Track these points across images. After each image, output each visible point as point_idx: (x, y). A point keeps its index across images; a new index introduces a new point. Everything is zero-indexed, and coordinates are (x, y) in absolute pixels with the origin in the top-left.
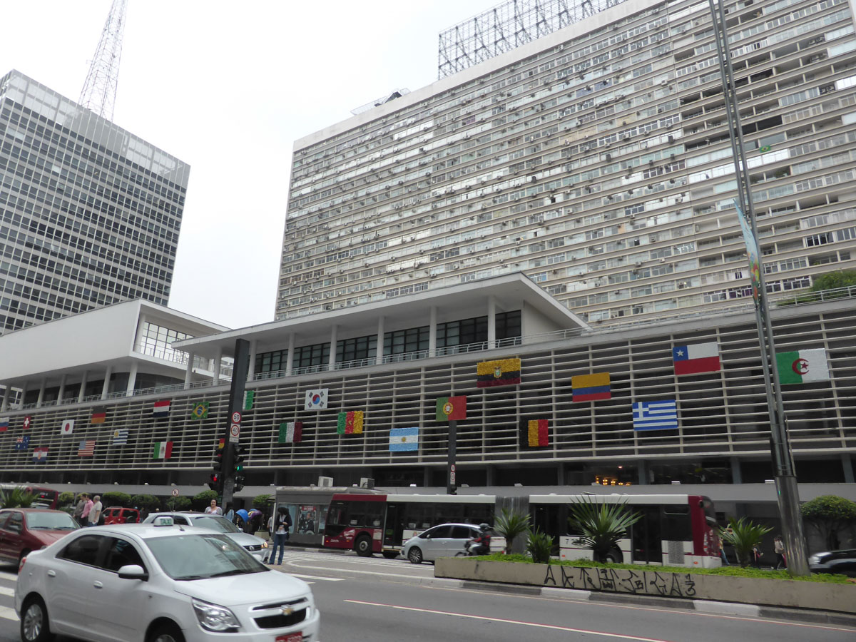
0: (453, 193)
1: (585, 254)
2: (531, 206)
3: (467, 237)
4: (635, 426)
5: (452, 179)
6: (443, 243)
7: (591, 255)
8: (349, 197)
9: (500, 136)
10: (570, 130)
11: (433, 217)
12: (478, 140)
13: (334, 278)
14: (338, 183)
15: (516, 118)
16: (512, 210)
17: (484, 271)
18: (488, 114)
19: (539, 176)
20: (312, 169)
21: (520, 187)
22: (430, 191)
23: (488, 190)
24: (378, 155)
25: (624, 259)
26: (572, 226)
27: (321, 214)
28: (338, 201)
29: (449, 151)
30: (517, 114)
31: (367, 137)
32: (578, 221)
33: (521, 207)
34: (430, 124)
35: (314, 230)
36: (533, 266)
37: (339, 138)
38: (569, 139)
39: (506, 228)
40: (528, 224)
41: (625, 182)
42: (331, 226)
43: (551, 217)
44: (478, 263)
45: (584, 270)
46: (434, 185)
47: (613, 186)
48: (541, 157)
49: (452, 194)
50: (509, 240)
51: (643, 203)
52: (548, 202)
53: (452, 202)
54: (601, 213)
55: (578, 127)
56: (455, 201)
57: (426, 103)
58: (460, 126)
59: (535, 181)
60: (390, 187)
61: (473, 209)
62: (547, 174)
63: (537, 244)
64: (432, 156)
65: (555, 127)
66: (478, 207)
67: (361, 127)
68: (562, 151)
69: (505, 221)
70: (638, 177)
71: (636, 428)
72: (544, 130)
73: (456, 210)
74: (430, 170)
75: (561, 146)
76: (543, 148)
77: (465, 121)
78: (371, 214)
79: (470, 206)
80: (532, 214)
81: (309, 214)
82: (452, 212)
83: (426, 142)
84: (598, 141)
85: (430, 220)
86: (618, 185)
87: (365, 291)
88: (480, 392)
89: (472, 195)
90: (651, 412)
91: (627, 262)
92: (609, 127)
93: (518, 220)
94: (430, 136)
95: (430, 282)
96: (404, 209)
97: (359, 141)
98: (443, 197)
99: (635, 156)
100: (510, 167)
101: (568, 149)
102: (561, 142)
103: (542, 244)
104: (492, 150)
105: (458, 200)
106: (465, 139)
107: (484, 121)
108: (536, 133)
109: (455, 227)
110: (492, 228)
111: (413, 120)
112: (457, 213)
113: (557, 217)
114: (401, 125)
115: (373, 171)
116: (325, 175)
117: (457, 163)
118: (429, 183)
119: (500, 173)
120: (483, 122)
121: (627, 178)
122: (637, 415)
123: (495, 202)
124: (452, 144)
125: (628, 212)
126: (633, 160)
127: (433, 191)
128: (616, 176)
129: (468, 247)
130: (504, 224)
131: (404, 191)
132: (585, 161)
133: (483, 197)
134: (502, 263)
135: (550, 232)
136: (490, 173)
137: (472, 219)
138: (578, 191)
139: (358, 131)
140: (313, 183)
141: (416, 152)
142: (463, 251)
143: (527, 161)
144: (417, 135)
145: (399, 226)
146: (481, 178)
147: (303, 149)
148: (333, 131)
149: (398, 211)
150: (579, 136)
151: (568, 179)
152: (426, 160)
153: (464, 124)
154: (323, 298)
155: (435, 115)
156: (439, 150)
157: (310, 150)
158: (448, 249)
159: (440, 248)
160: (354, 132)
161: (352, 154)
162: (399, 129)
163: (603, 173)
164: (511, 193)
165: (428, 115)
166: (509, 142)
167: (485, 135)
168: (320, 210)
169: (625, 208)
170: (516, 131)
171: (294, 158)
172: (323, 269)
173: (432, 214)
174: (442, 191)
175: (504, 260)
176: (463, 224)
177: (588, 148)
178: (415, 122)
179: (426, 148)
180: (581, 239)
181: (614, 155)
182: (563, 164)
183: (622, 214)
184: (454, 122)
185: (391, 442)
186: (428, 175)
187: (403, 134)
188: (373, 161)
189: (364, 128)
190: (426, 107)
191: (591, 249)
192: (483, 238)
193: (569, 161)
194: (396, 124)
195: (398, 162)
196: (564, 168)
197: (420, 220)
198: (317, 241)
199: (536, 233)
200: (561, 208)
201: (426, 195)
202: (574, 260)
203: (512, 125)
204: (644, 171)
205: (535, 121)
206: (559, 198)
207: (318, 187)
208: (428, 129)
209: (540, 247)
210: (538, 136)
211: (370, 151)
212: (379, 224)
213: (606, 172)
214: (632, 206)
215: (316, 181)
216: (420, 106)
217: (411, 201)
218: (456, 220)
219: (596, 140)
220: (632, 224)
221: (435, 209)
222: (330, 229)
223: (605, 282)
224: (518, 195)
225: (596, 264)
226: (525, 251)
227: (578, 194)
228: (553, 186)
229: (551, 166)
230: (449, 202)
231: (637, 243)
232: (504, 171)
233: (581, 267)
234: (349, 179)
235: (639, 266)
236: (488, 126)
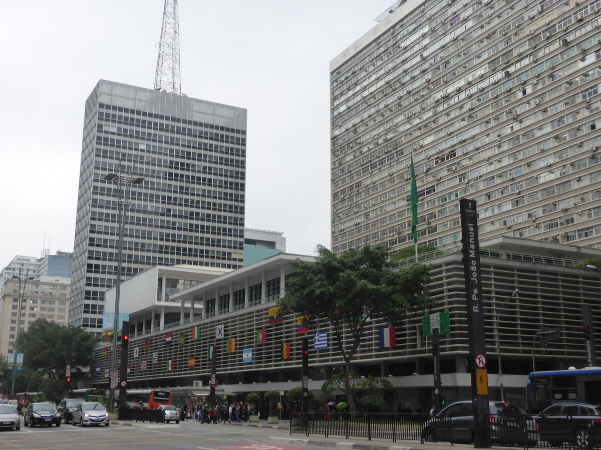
0: (447, 96)
1: (552, 144)
2: (507, 101)
3: (460, 139)
5: (446, 82)
6: (444, 146)
7: (556, 144)
8: (373, 110)
9: (480, 32)
10: (534, 17)
11: (434, 122)
12: (463, 40)
13: (369, 189)
14: (364, 98)
15: (491, 11)
16: (493, 107)
17: (475, 170)
18: (469, 12)
19: (512, 69)
20: (345, 87)
21: (497, 83)
22: (430, 96)
23: (474, 90)
24: (390, 66)
26: (540, 117)
27: (355, 130)
28: (365, 116)
29: (442, 54)
30: (491, 8)
31: (382, 49)
32: (545, 111)
33: (500, 103)
34: (426, 29)
35: (351, 145)
36: (512, 161)
37: (362, 54)
38: (533, 27)
39: (490, 126)
40: (505, 119)
41: (581, 65)
42: (363, 139)
43: (523, 110)
44: (471, 163)
45: (551, 161)
46: (433, 90)
47: (571, 71)
48: (512, 50)
49: (447, 98)
50: (493, 137)
51: (596, 85)
52: (520, 95)
53: (448, 105)
54: (562, 101)
55: (540, 13)
56: (450, 104)
58: (449, 27)
59: (508, 74)
60: (401, 97)
61: (464, 110)
62: (518, 66)
63: (514, 137)
64: (430, 62)
65: (522, 16)
66: (467, 107)
67: (376, 40)
68: (529, 40)
69: (487, 119)
70: (591, 58)
71: (316, 348)
72: (513, 21)
73: (451, 113)
74: (429, 76)
75: (528, 36)
76: (514, 39)
77: (452, 22)
78: (390, 124)
79: (461, 108)
80: (507, 109)
81: (347, 130)
82: (448, 115)
83: (425, 48)
84: (557, 25)
85: (433, 126)
86: (576, 69)
87: (392, 198)
88: (272, 327)
89: (463, 96)
90: (320, 339)
91: (586, 148)
92: (566, 9)
93: (498, 116)
94: (426, 41)
95: (437, 185)
96: (413, 117)
97: (376, 54)
98: (440, 101)
99: (587, 37)
100: (489, 63)
101: (534, 37)
102: (527, 32)
103: (517, 138)
104: (475, 48)
105: (452, 102)
106: (454, 41)
107: (466, 19)
108: (507, 25)
109: (452, 129)
110: (478, 126)
111: (414, 26)
112: (453, 115)
113: (528, 109)
114: (406, 33)
115: (387, 83)
116: (355, 91)
117: (448, 66)
118: (429, 89)
119: (481, 72)
120: (466, 20)
121: (583, 60)
122: (315, 341)
123: (479, 100)
124: (443, 47)
125: (584, 97)
126: (587, 41)
127: (433, 96)
128: (571, 61)
129: (462, 148)
130: (488, 122)
131: (412, 99)
133: (470, 97)
134: (488, 160)
135: (523, 125)
136: (475, 72)
137: (463, 120)
138: (543, 80)
139: (374, 44)
140: (347, 100)
141: (418, 59)
142: (459, 153)
143: (502, 56)
144: (417, 42)
145: (410, 134)
146: (468, 78)
147: (337, 69)
148: (356, 48)
149: (409, 119)
150: (541, 22)
151: (535, 68)
152: (426, 66)
153: (452, 24)
154: (363, 209)
155: (429, 19)
156: (434, 54)
157: (342, 68)
158: (447, 152)
159: (442, 151)
160: (372, 46)
161: (372, 68)
162: (405, 37)
163: (562, 58)
164: (491, 90)
165: (424, 20)
166: (487, 38)
167: (469, 32)
168: (354, 126)
169: (582, 92)
170: (492, 25)
171: (332, 79)
172: (361, 181)
173: (432, 119)
174: (439, 96)
175: (489, 158)
176: (457, 126)
177: (548, 35)
178: (415, 29)
179: (425, 54)
180: (548, 129)
181: (570, 38)
182: (530, 54)
183: (579, 99)
184: (444, 24)
185: (244, 357)
186: (428, 81)
187: (407, 43)
189: (378, 41)
190: (422, 12)
191: (556, 138)
192: (473, 138)
193: (535, 49)
194: (402, 32)
195: (405, 71)
196: (531, 58)
197: (426, 126)
198: (354, 156)
199: (512, 128)
200: (531, 99)
201: (428, 101)
202: (543, 151)
203: (487, 21)
204: (596, 52)
205: (506, 12)
206: (529, 90)
207: (350, 104)
208: (425, 34)
209: (517, 141)
210: (509, 27)
211: (385, 63)
212: (396, 134)
213: (565, 57)
214: (587, 90)
215: (348, 98)
216: (417, 12)
217: (418, 109)
218: (451, 123)
219: (555, 25)
220: (588, 108)
221: (435, 115)
222: (362, 143)
223: (569, 170)
224: (496, 92)
225: (561, 152)
226: (505, 147)
227: (544, 83)
228: (524, 78)
229: (521, 57)
230: (446, 106)
231: (593, 127)
232: (484, 69)
233: (548, 157)
234: (372, 93)
235: (595, 151)
236: (470, 24)
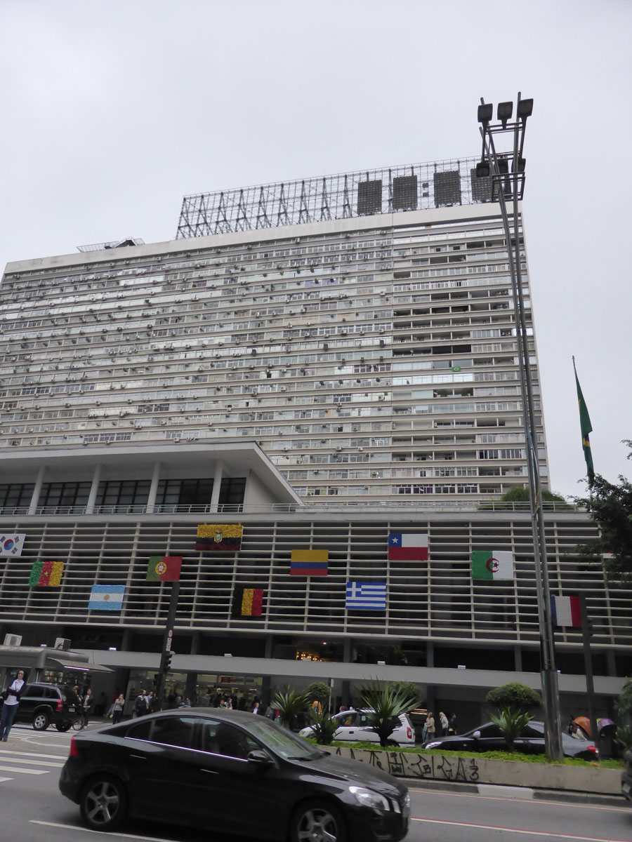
0: (172, 350)
1: (292, 431)
2: (247, 377)
3: (179, 395)
4: (347, 604)
5: (173, 336)
6: (154, 396)
7: (297, 433)
8: (59, 332)
9: (228, 305)
10: (294, 314)
11: (147, 369)
12: (205, 304)
13: (27, 413)
14: (50, 315)
15: (245, 292)
16: (228, 377)
17: (191, 431)
18: (220, 282)
19: (259, 350)
20: (23, 295)
21: (240, 356)
22: (149, 343)
23: (207, 354)
24: (100, 296)
25: (327, 442)
26: (283, 403)
27: (25, 344)
28: (47, 334)
29: (175, 308)
30: (247, 289)
31: (91, 277)
32: (290, 399)
33: (238, 375)
34: (160, 279)
35: (14, 358)
36: (240, 434)
37: (60, 271)
38: (292, 322)
39: (220, 394)
40: (241, 393)
41: (337, 372)
42: (34, 357)
43: (265, 391)
44: (186, 422)
45: (288, 447)
46: (154, 338)
47: (326, 374)
48: (263, 333)
49: (170, 350)
50: (221, 405)
51: (350, 394)
52: (263, 376)
53: (170, 358)
54: (312, 396)
55: (303, 313)
56: (173, 358)
57: (160, 258)
58: (191, 287)
59: (254, 353)
60: (107, 331)
61: (189, 369)
62: (267, 350)
63: (248, 414)
64: (157, 310)
65: (281, 308)
66: (195, 367)
67: (86, 265)
68: (284, 331)
69: (219, 386)
70: (349, 370)
71: (347, 607)
72: (270, 309)
73: (172, 367)
74: (153, 323)
75: (284, 327)
76: (267, 325)
77: (196, 284)
78: (81, 354)
79: (187, 366)
80: (247, 385)
81: (11, 341)
82: (167, 367)
83: (153, 295)
84: (319, 330)
85: (144, 372)
86: (331, 374)
87: (62, 431)
88: (197, 555)
89: (191, 355)
90: (363, 593)
91: (330, 445)
92: (330, 320)
93: (233, 388)
94: (158, 289)
95: (134, 433)
96: (118, 355)
97: (81, 278)
98: (161, 351)
99: (349, 351)
100: (233, 336)
101: (290, 331)
102: (285, 323)
103: (252, 415)
104: (218, 317)
105: (176, 357)
106: (193, 301)
107: (215, 288)
108: (262, 310)
109: (169, 383)
110: (206, 390)
111: (144, 270)
112: (173, 369)
113: (270, 391)
114: (130, 273)
115: (91, 311)
116: (37, 304)
117: (181, 322)
118: (149, 335)
119: (222, 340)
120: (213, 288)
121: (340, 368)
122: (350, 594)
123: (212, 366)
124: (179, 302)
125: (336, 400)
126: (347, 354)
127: (152, 344)
128: (330, 365)
129: (179, 405)
130: (218, 389)
131: (122, 338)
132: (304, 346)
133: (201, 359)
134: (210, 426)
135: (262, 405)
136: (213, 338)
137: (187, 378)
138: (294, 371)
139: (83, 268)
140: (21, 310)
141: (142, 302)
142: (173, 408)
143: (250, 334)
144: (145, 286)
145: (110, 372)
146: (202, 341)
147: (16, 273)
148: (55, 262)
149: (112, 356)
150: (302, 321)
151: (286, 358)
152: (150, 312)
153: (194, 286)
154: (10, 433)
155: (167, 271)
156: (165, 306)
157: (24, 275)
158: (158, 403)
159: (150, 401)
160: (78, 268)
161: (71, 290)
162: (126, 276)
163: (319, 359)
164: (229, 361)
165: (160, 269)
166: (236, 313)
167: (214, 301)
168: (24, 339)
169: (334, 395)
170: (244, 303)
171: (4, 280)
172: (17, 401)
173: (147, 366)
174: (161, 346)
175: (213, 424)
176: (177, 381)
177: (308, 334)
178: (145, 273)
179: (152, 301)
180: (290, 416)
181: (331, 345)
182: (284, 344)
183: (330, 400)
184: (184, 282)
185: (91, 599)
186: (150, 328)
187: (131, 282)
188: (93, 302)
189: (89, 267)
190: (159, 261)
191: (298, 427)
192: (195, 399)
193: (290, 342)
194: (125, 271)
195: (120, 308)
196: (284, 347)
197: (134, 370)
198: (15, 371)
199: (247, 404)
200: (276, 384)
201: (144, 346)
202: (281, 435)
203: (240, 298)
204: (355, 366)
205: (263, 299)
206: (275, 374)
207: (25, 314)
208: (158, 283)
209: (250, 418)
210: (264, 313)
211: (90, 291)
212: (88, 366)
213: (321, 359)
214: (340, 395)
215: (25, 308)
216: (153, 259)
217: (127, 349)
218: (171, 376)
219: (316, 329)
220: (338, 411)
221: (151, 362)
222: (32, 361)
223: (307, 461)
224: (236, 364)
225: (301, 442)
226: (235, 419)
227: (292, 374)
228: (271, 362)
229: (272, 343)
230: (167, 358)
231: (340, 429)
232: (226, 339)
233: (286, 443)
234: (63, 314)
235: (340, 451)
236: (218, 293)
